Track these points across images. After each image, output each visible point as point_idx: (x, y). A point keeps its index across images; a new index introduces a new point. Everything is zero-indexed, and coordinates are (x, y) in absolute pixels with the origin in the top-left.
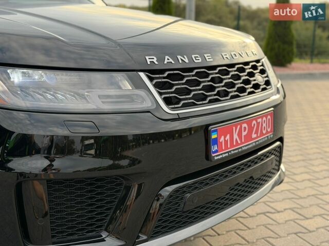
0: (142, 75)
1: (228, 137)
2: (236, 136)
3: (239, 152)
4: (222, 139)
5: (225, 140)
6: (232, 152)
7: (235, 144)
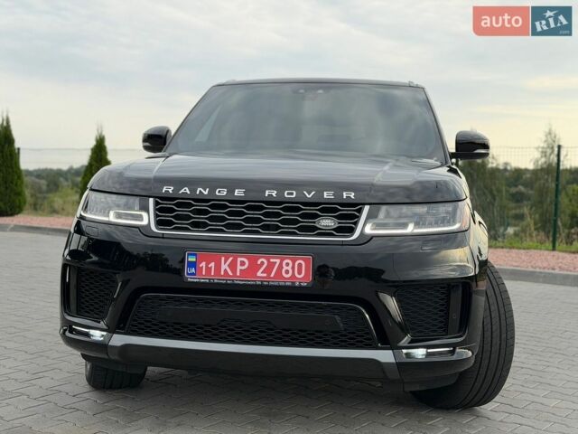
0: (151, 200)
1: (212, 265)
2: (224, 266)
3: (226, 284)
4: (203, 264)
5: (207, 266)
6: (216, 281)
7: (222, 273)
